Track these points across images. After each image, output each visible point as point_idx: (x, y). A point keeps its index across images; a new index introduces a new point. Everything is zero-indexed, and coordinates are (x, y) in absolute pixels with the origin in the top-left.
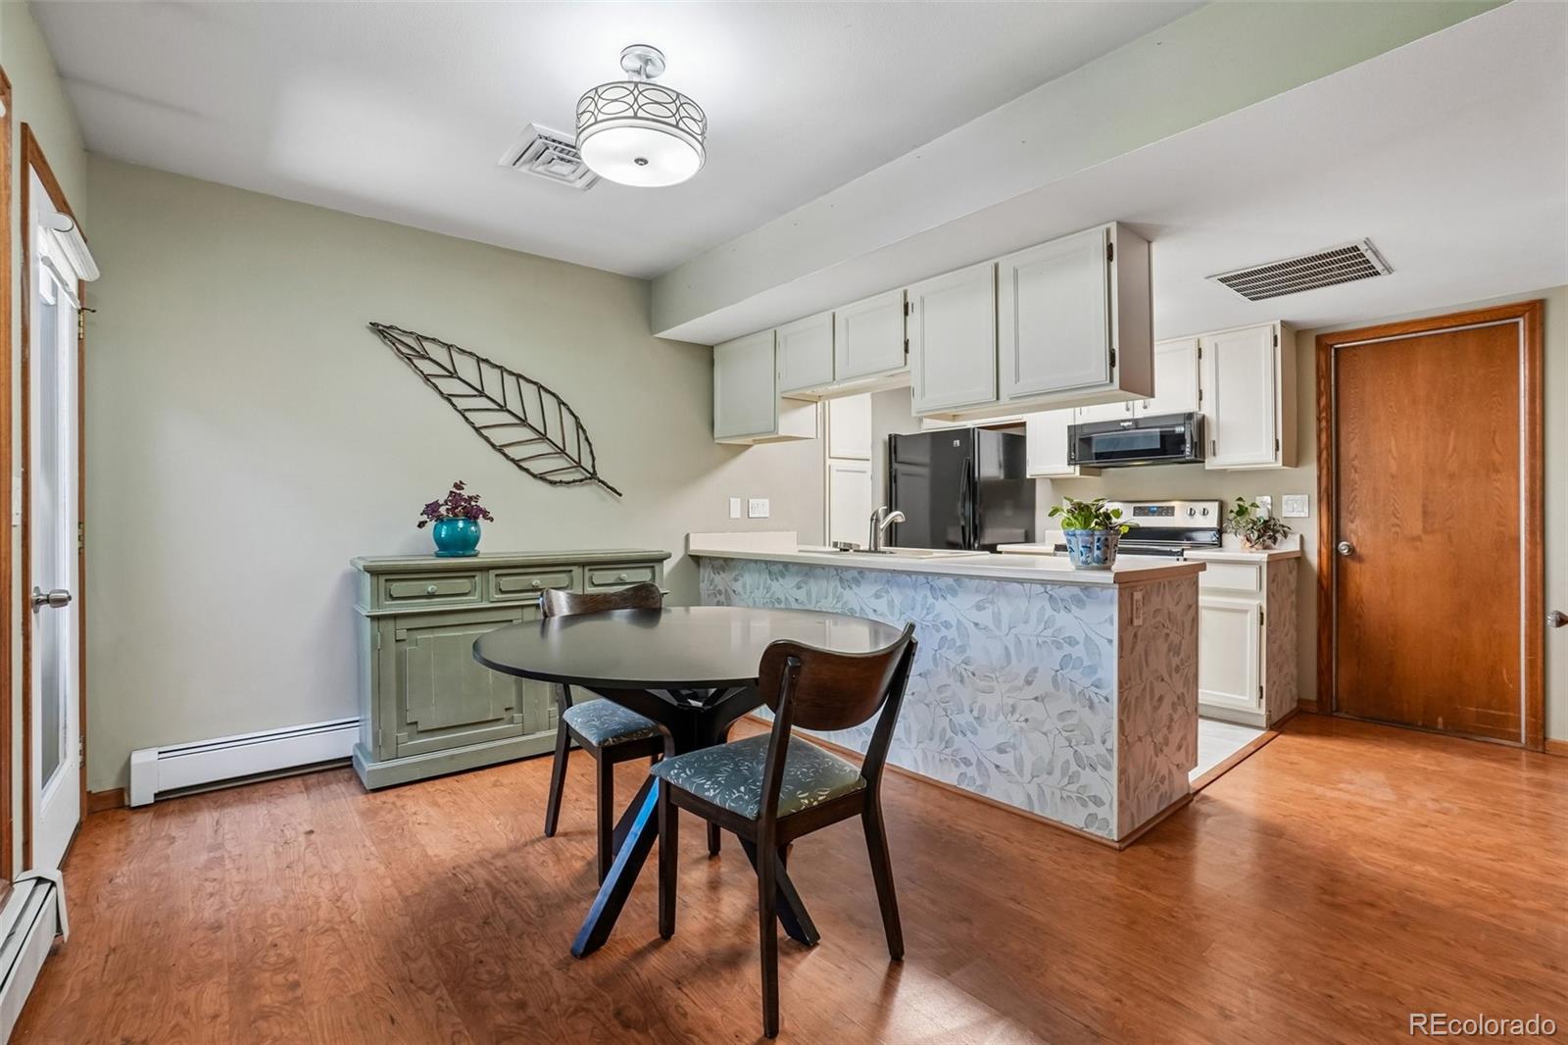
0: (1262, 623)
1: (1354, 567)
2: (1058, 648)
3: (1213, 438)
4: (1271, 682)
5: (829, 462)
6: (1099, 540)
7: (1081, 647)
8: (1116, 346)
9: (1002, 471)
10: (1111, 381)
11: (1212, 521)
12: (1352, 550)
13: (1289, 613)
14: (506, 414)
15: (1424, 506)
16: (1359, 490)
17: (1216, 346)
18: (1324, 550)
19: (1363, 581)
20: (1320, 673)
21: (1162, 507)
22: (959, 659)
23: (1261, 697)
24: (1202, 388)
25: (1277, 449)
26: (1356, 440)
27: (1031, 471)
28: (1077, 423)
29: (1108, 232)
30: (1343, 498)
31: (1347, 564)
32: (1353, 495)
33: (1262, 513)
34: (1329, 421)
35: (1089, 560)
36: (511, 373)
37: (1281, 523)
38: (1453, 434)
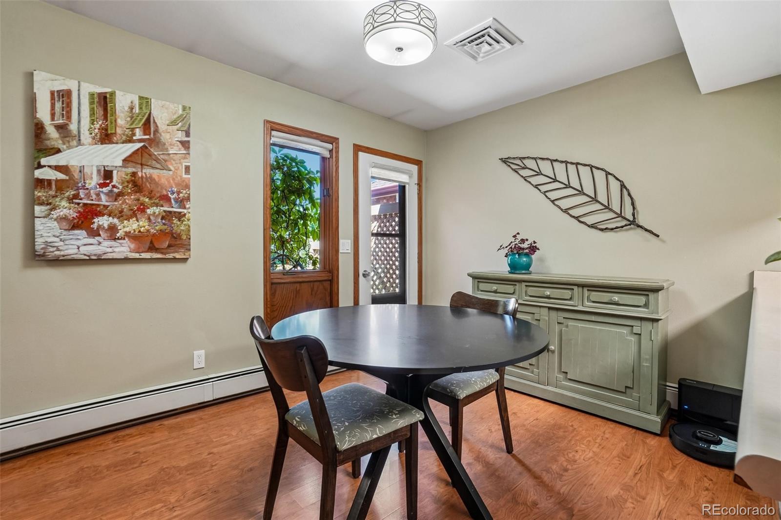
14: (570, 189)
36: (572, 163)
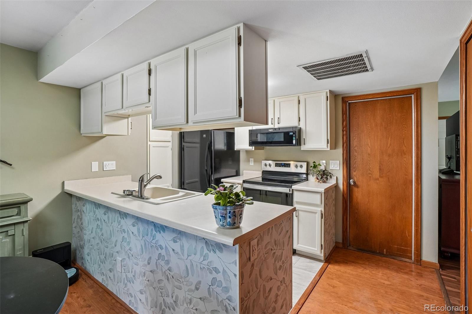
0: (322, 218)
1: (355, 189)
2: (210, 273)
3: (304, 137)
4: (326, 241)
5: (149, 143)
6: (230, 212)
7: (221, 274)
8: (242, 95)
9: (226, 147)
10: (240, 116)
11: (304, 170)
12: (354, 182)
13: (333, 208)
15: (380, 166)
16: (357, 159)
17: (305, 99)
18: (345, 183)
19: (359, 195)
20: (343, 232)
21: (286, 164)
22: (166, 268)
23: (322, 249)
24: (300, 116)
25: (328, 143)
26: (356, 140)
27: (236, 148)
28: (253, 129)
29: (239, 29)
30: (351, 162)
31: (353, 188)
32: (355, 161)
33: (322, 168)
34: (346, 132)
35: (225, 224)
37: (329, 172)
38: (390, 138)
